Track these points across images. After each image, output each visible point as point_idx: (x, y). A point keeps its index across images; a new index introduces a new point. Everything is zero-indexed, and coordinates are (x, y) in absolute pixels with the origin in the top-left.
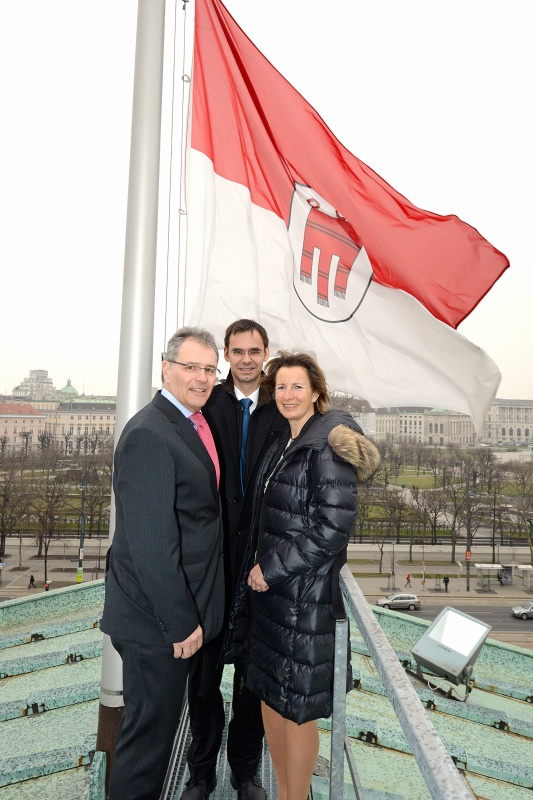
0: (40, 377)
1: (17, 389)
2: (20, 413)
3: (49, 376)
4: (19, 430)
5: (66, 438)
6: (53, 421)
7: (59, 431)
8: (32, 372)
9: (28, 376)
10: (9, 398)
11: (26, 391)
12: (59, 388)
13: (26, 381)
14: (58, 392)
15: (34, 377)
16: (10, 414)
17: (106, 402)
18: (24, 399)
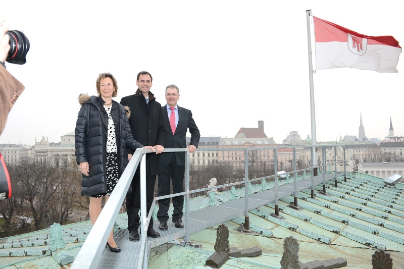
0: (294, 134)
1: (284, 141)
2: (287, 151)
3: (298, 134)
4: (288, 159)
5: (309, 162)
6: (302, 154)
7: (306, 159)
8: (291, 132)
9: (289, 135)
10: (281, 145)
11: (289, 141)
12: (303, 139)
13: (288, 137)
14: (303, 141)
15: (292, 134)
16: (283, 152)
17: (328, 144)
18: (288, 145)
